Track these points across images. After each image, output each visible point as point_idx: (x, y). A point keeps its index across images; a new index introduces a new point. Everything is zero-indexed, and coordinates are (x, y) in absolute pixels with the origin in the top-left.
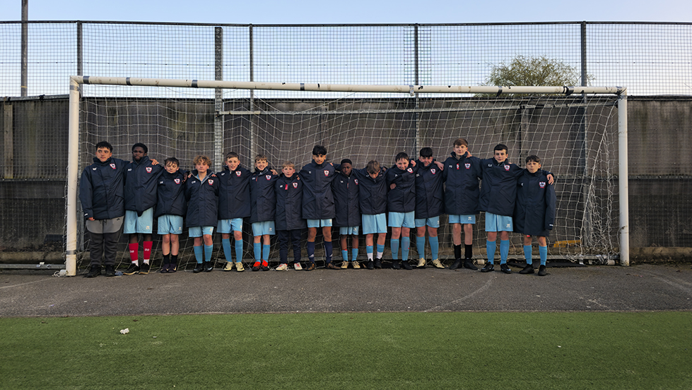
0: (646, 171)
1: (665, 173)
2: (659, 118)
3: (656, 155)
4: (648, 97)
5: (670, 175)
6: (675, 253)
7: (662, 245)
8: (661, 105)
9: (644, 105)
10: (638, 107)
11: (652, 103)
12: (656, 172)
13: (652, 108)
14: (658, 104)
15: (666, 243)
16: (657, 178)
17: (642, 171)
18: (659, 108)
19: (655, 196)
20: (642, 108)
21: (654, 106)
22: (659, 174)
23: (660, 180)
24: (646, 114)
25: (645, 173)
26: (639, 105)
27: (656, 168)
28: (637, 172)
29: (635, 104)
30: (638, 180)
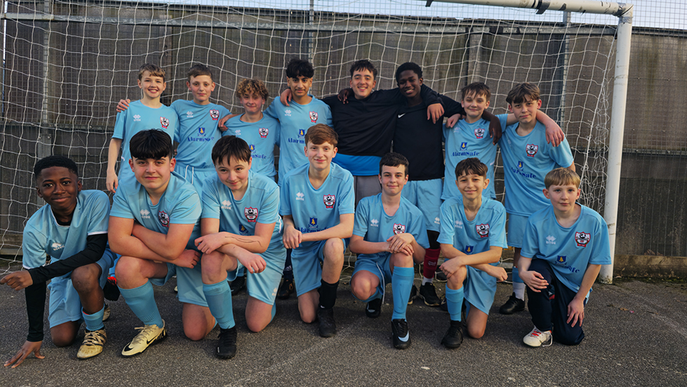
0: (649, 143)
1: (676, 147)
2: (675, 62)
3: (666, 118)
4: (661, 30)
6: (680, 266)
7: (662, 253)
8: (679, 44)
9: (654, 42)
10: (646, 45)
11: (666, 40)
12: (664, 144)
13: (665, 46)
15: (667, 251)
16: (664, 153)
17: (643, 144)
18: (676, 47)
19: (659, 181)
20: (651, 45)
21: (669, 44)
22: (667, 147)
23: (667, 157)
24: (656, 56)
25: (646, 145)
26: (647, 42)
29: (643, 39)
30: (636, 155)
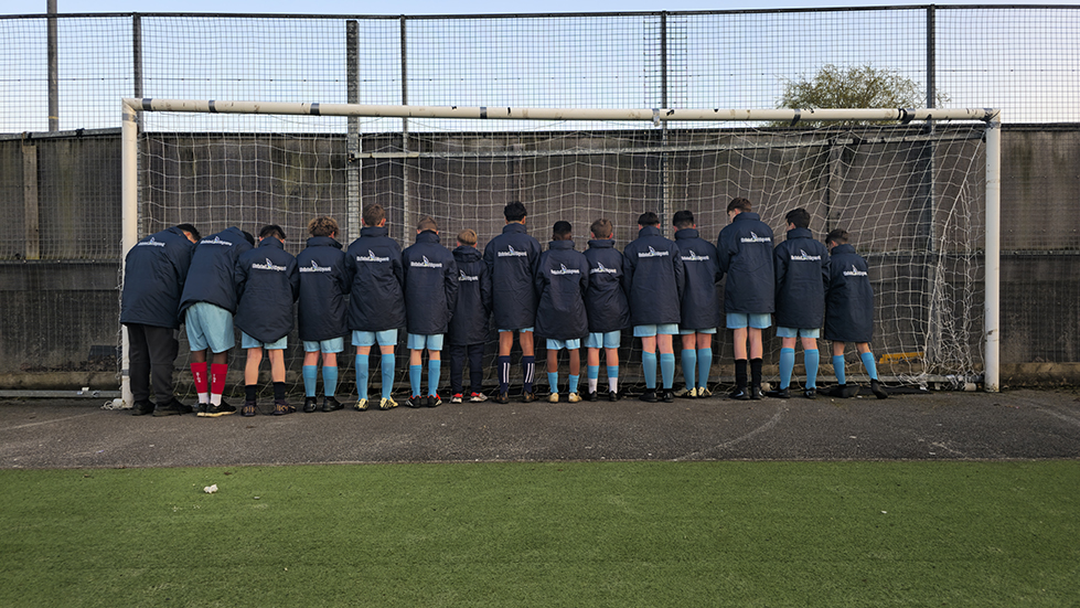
0: (1029, 243)
1: (1059, 247)
2: (1050, 158)
3: (1045, 217)
4: (1033, 125)
5: (1067, 249)
6: (1072, 373)
7: (1051, 360)
8: (1054, 139)
9: (1027, 138)
10: (1017, 142)
11: (1039, 135)
12: (1045, 244)
13: (1039, 142)
14: (1048, 136)
15: (1058, 357)
16: (1046, 253)
17: (1022, 244)
18: (1051, 143)
19: (1043, 283)
20: (1024, 142)
21: (1043, 140)
22: (1049, 247)
23: (1050, 258)
24: (1030, 153)
25: (1026, 247)
26: (1019, 138)
27: (1044, 238)
28: (1013, 244)
29: (1014, 135)
30: (1015, 258)
